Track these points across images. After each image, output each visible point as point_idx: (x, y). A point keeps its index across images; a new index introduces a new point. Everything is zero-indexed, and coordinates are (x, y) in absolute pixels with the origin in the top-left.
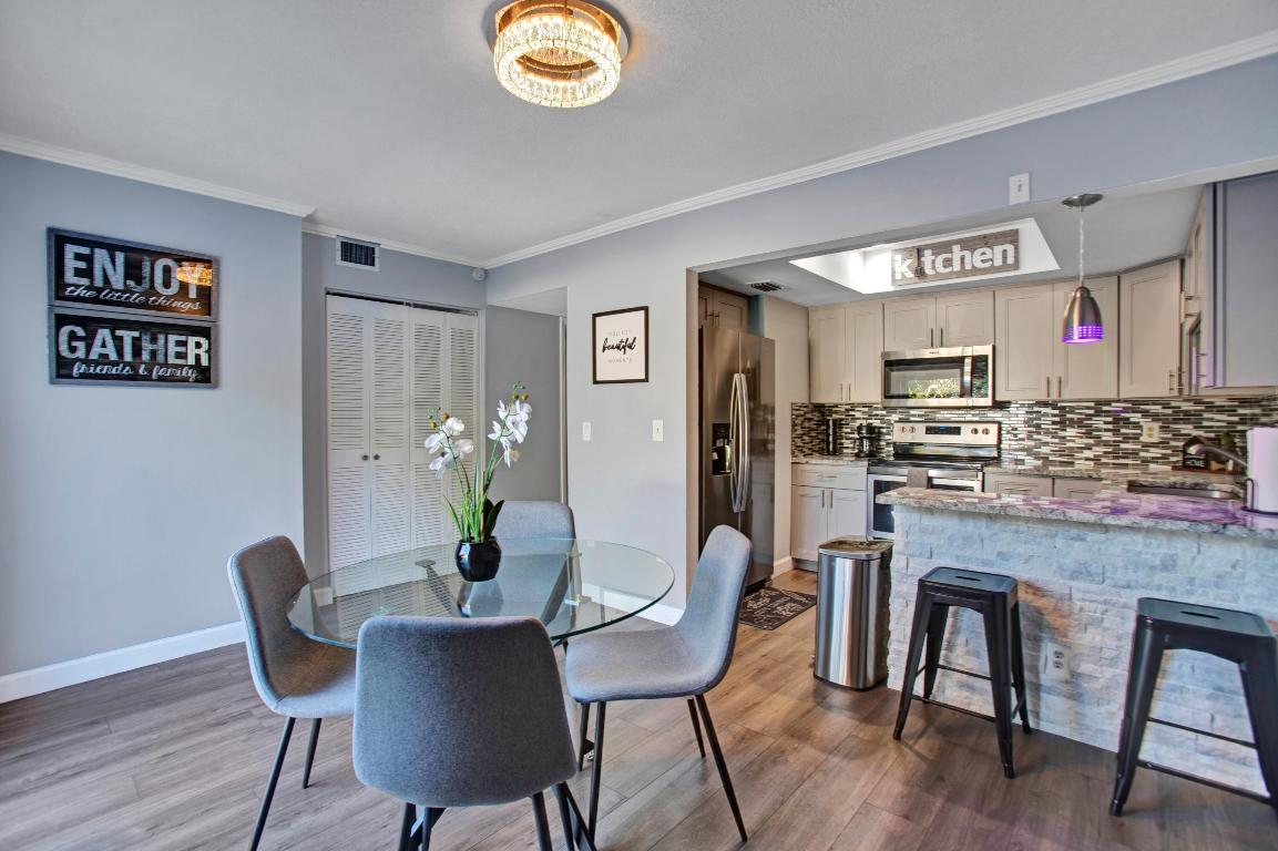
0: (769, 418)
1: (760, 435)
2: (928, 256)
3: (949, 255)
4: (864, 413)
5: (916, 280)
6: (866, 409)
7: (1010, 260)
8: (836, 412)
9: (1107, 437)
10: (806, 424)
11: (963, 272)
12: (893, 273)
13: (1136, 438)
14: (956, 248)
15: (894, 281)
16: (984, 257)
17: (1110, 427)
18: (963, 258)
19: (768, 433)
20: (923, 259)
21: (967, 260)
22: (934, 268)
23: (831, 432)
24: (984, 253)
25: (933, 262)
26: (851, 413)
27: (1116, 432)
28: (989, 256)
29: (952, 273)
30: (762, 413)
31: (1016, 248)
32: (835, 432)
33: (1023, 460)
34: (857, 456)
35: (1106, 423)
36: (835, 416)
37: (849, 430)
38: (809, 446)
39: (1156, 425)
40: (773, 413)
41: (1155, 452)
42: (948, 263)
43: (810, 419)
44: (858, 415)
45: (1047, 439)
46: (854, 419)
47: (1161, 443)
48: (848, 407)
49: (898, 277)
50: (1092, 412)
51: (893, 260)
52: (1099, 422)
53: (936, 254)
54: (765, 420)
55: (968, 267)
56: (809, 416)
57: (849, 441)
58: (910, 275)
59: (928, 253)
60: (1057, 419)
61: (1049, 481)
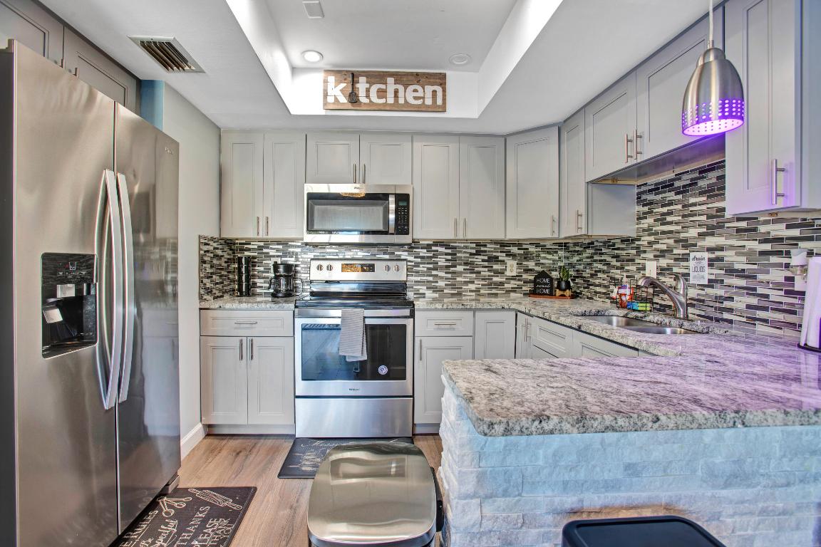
0: (169, 255)
1: (153, 275)
2: (362, 85)
3: (383, 87)
4: (278, 250)
5: (350, 106)
6: (281, 247)
7: (439, 102)
8: (249, 250)
9: (485, 273)
10: (215, 262)
11: (396, 107)
12: (326, 95)
13: (501, 273)
14: (390, 80)
15: (325, 103)
16: (416, 94)
17: (486, 264)
18: (396, 92)
19: (167, 272)
20: (358, 85)
21: (401, 94)
22: (368, 96)
23: (243, 270)
24: (415, 91)
25: (368, 90)
26: (265, 250)
27: (490, 269)
28: (420, 94)
29: (386, 104)
30: (157, 249)
31: (444, 91)
32: (248, 271)
33: (424, 294)
34: (274, 295)
35: (483, 261)
36: (247, 253)
37: (262, 269)
38: (220, 286)
39: (514, 263)
40: (175, 249)
41: (513, 284)
42: (382, 93)
43: (220, 257)
44: (272, 253)
45: (442, 274)
46: (268, 256)
47: (517, 276)
48: (262, 244)
49: (331, 100)
50: (474, 251)
51: (326, 82)
52: (478, 260)
53: (371, 84)
54: (163, 258)
55: (401, 101)
56: (219, 252)
57: (262, 281)
58: (343, 100)
59: (362, 79)
60: (449, 257)
61: (471, 313)
